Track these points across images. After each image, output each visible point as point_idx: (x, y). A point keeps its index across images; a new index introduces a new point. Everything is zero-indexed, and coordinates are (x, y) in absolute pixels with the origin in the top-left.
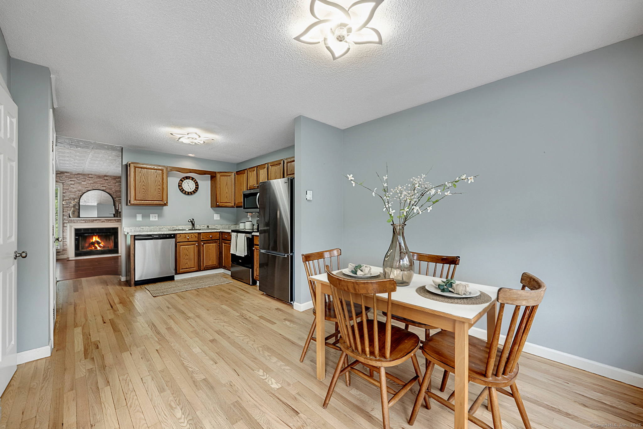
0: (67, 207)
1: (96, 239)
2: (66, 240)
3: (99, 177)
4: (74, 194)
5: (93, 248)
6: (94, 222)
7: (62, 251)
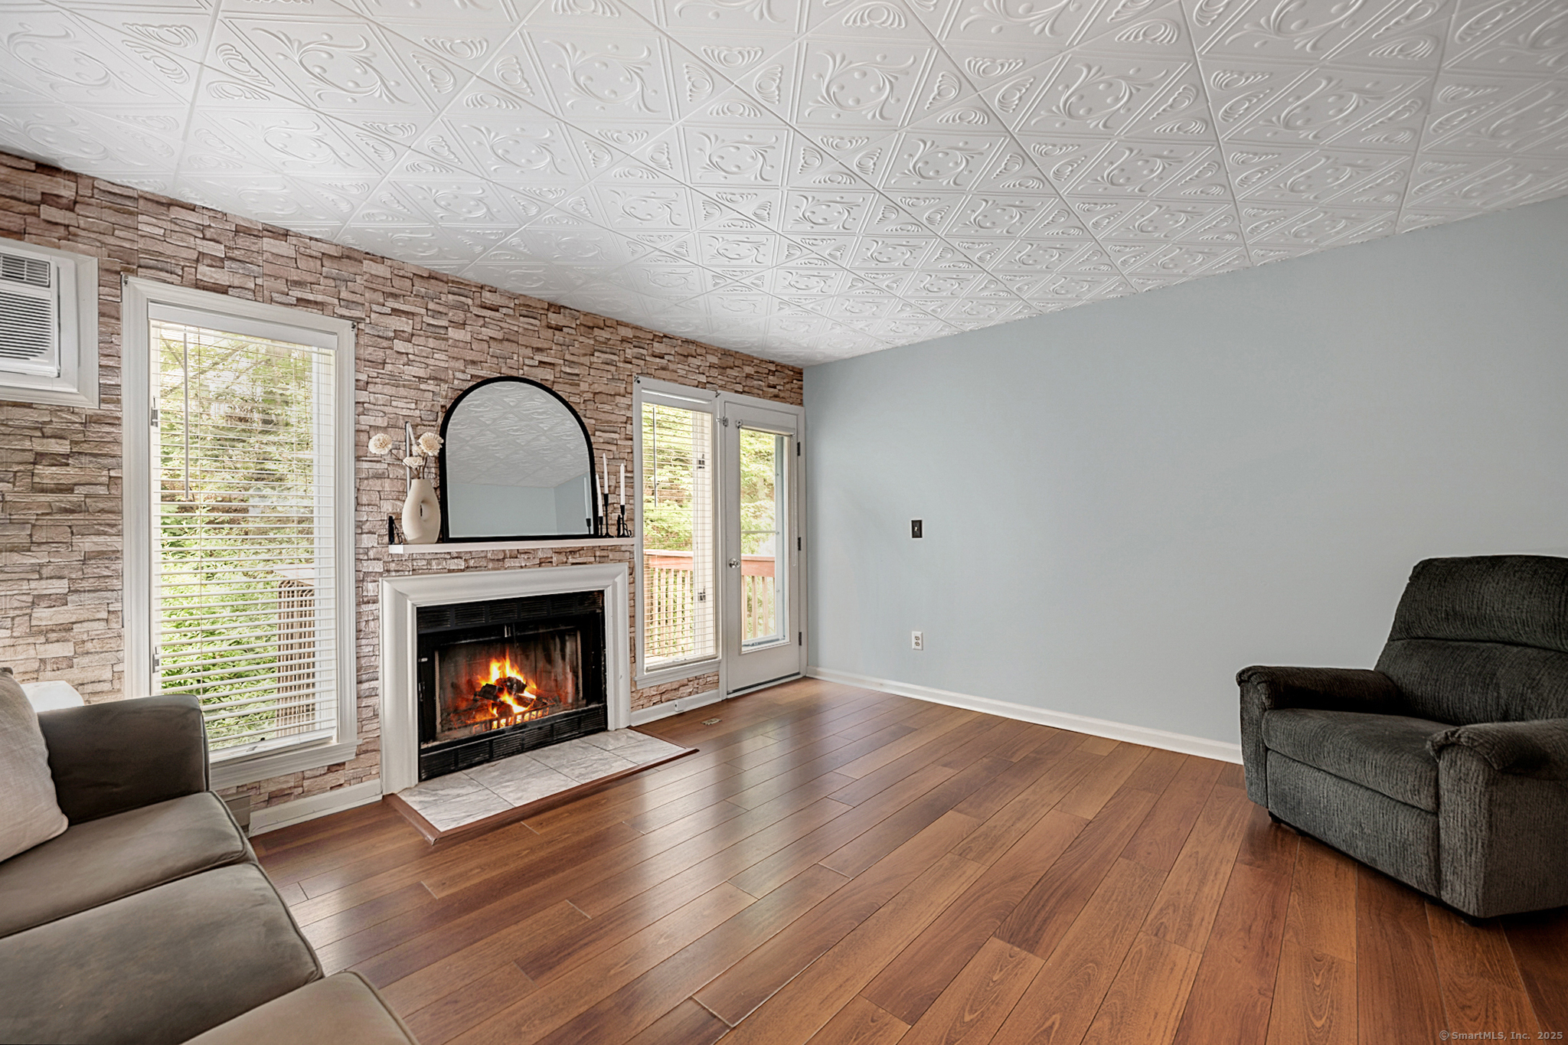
0: (379, 476)
1: (503, 672)
2: (373, 684)
3: (527, 308)
4: (413, 392)
5: (495, 711)
6: (508, 563)
7: (353, 757)
